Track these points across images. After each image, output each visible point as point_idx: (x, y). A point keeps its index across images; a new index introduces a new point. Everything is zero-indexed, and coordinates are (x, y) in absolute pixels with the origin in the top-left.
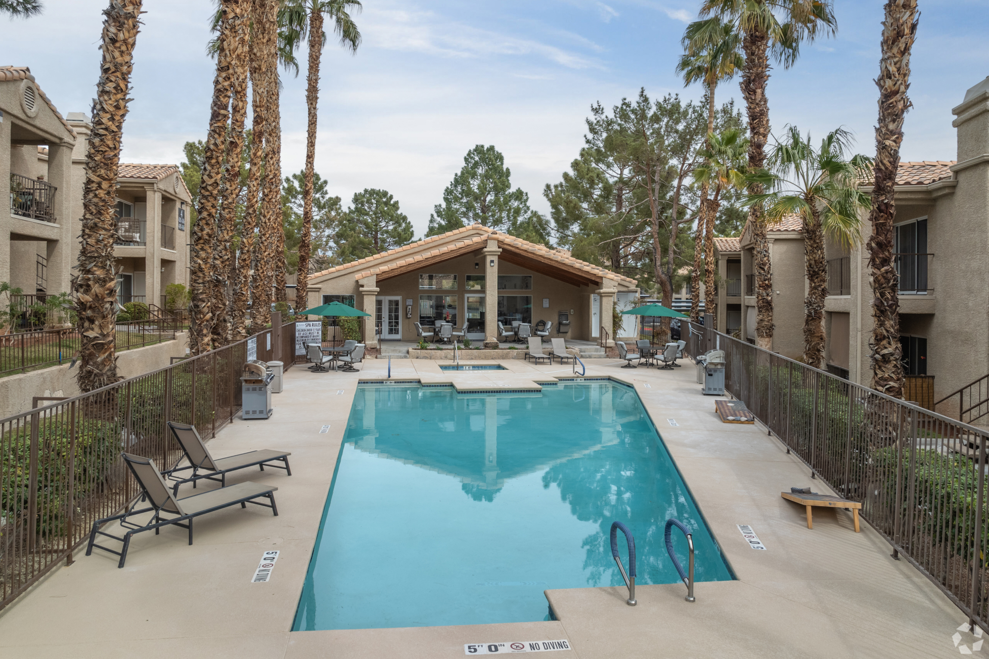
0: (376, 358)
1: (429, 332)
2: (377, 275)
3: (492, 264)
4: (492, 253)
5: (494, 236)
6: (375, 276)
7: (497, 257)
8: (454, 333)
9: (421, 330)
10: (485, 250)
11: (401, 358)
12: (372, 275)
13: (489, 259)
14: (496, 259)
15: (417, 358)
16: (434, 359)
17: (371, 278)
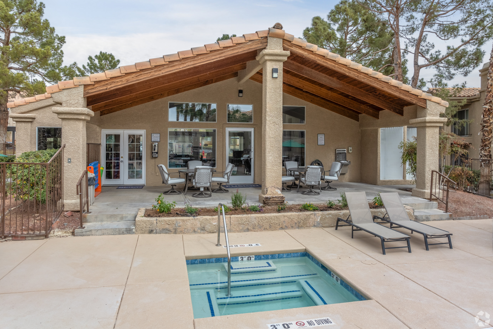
0: (73, 234)
1: (180, 177)
2: (86, 86)
3: (275, 75)
4: (275, 57)
5: (278, 31)
6: (81, 89)
7: (282, 64)
8: (214, 179)
9: (166, 176)
10: (266, 51)
11: (120, 232)
12: (76, 86)
13: (269, 66)
14: (280, 66)
15: (151, 232)
16: (181, 232)
17: (74, 91)
